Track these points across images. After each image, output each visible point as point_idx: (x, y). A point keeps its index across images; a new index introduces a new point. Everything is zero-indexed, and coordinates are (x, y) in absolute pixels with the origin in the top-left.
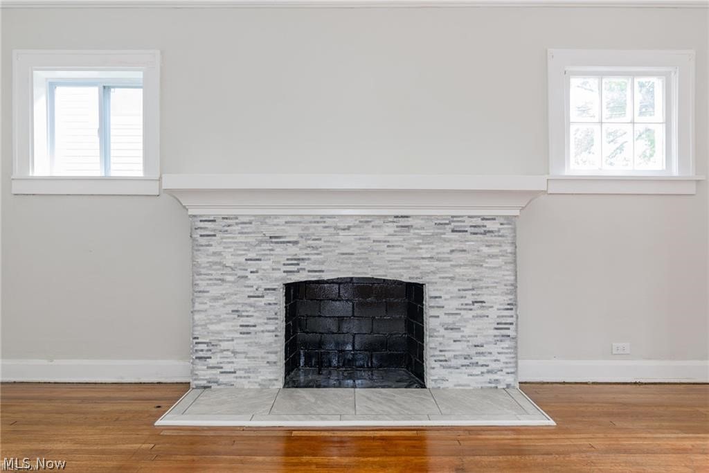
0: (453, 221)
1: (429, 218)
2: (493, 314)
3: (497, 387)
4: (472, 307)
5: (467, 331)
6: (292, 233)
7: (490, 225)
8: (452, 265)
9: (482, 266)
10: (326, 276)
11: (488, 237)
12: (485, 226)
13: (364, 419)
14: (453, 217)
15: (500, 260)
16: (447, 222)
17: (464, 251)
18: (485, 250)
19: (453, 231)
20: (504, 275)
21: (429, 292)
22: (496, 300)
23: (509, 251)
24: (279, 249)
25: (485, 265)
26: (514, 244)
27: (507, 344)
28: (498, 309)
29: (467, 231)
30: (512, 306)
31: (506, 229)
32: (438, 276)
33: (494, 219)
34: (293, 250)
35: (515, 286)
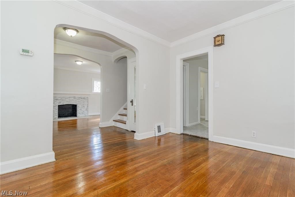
0: (81, 97)
1: (78, 97)
2: (85, 108)
4: (83, 107)
5: (82, 110)
6: (59, 99)
7: (85, 98)
8: (80, 102)
10: (64, 104)
17: (82, 101)
18: (85, 101)
20: (87, 103)
21: (77, 106)
22: (86, 106)
24: (57, 101)
26: (88, 100)
27: (87, 111)
29: (82, 99)
30: (88, 107)
31: (87, 98)
34: (60, 101)
35: (88, 105)
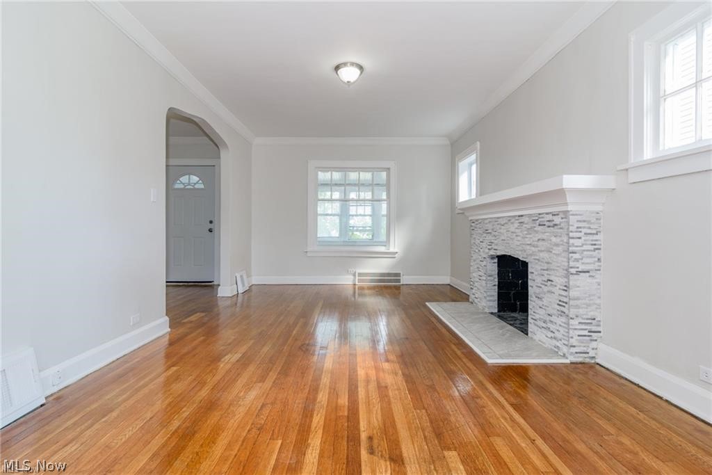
0: (539, 218)
1: (530, 216)
2: (557, 292)
3: (557, 352)
4: (546, 283)
5: (545, 301)
7: (556, 220)
8: (539, 251)
9: (551, 252)
11: (555, 230)
12: (553, 221)
13: (454, 326)
14: (540, 214)
15: (560, 248)
16: (537, 218)
17: (543, 240)
18: (554, 239)
19: (540, 225)
20: (562, 261)
21: (530, 269)
22: (559, 281)
23: (565, 241)
24: (487, 237)
25: (553, 252)
27: (564, 319)
28: (560, 289)
29: (545, 225)
30: (567, 288)
31: (564, 223)
32: (533, 257)
33: (558, 215)
